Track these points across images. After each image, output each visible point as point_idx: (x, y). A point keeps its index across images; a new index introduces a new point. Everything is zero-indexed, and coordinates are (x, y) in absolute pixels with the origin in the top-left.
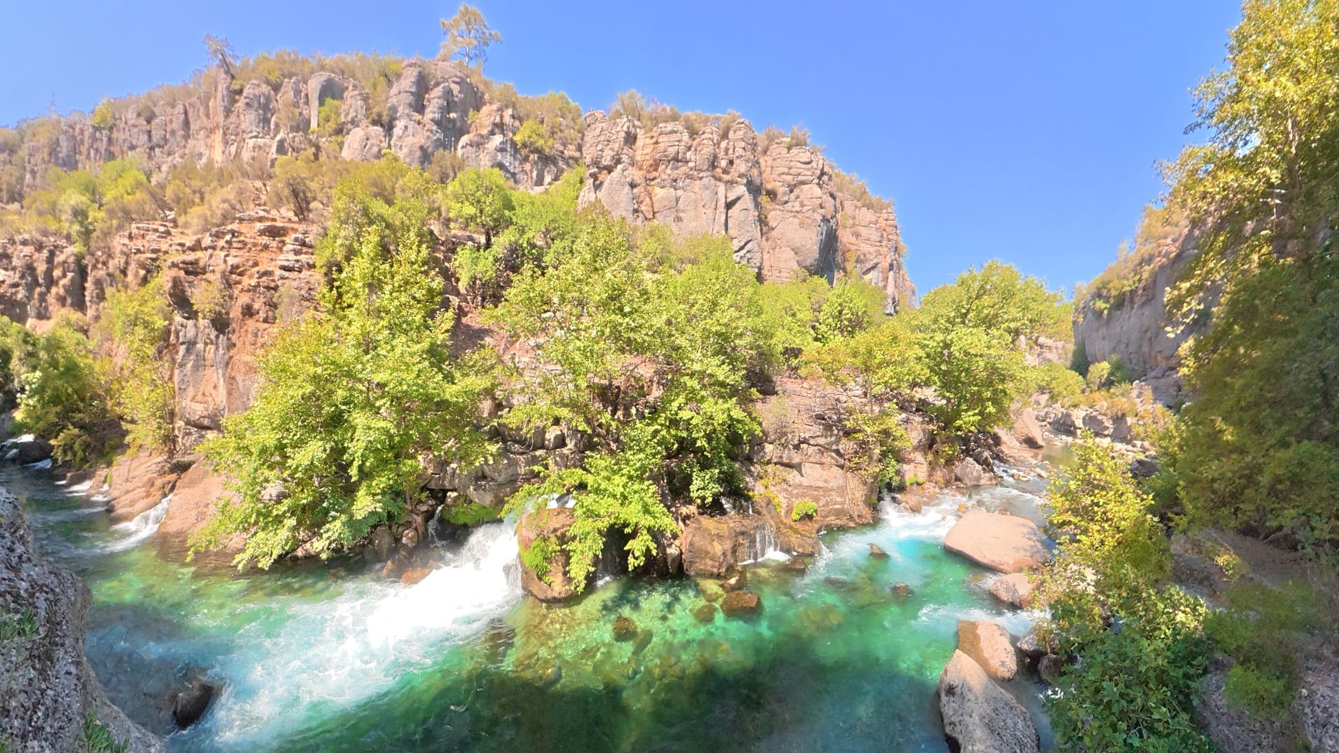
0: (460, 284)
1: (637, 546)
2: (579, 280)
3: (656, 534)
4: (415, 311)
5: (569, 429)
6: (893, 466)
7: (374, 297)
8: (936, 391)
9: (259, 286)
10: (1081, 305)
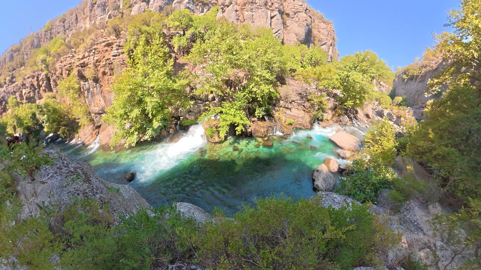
0: (175, 49)
1: (239, 129)
2: (217, 44)
3: (244, 126)
4: (160, 60)
5: (216, 95)
6: (321, 113)
7: (145, 58)
8: (341, 91)
9: (106, 64)
10: (398, 75)
